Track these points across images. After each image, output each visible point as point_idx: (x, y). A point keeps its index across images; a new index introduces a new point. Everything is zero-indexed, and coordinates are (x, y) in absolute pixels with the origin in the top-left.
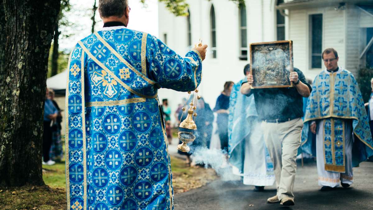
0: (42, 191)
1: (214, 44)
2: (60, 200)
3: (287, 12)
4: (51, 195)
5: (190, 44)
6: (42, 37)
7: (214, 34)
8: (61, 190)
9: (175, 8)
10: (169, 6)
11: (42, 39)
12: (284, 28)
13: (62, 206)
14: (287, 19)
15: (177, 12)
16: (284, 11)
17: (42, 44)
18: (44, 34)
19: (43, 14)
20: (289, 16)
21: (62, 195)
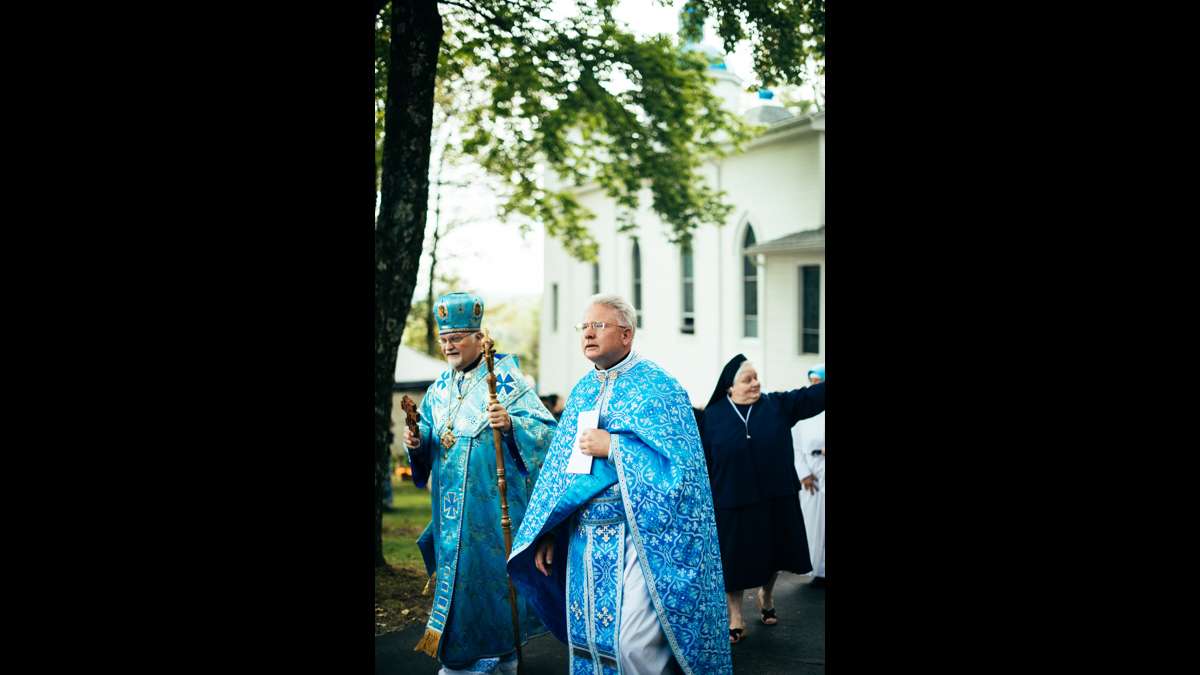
0: (383, 576)
1: (638, 304)
2: (413, 591)
3: (761, 259)
4: (398, 582)
5: (597, 290)
6: (389, 329)
7: (638, 289)
8: (411, 571)
9: (577, 249)
10: (567, 244)
11: (389, 333)
12: (754, 283)
13: (417, 602)
14: (760, 271)
15: (581, 254)
16: (755, 258)
17: (388, 339)
18: (392, 324)
19: (391, 293)
20: (765, 266)
21: (415, 582)
